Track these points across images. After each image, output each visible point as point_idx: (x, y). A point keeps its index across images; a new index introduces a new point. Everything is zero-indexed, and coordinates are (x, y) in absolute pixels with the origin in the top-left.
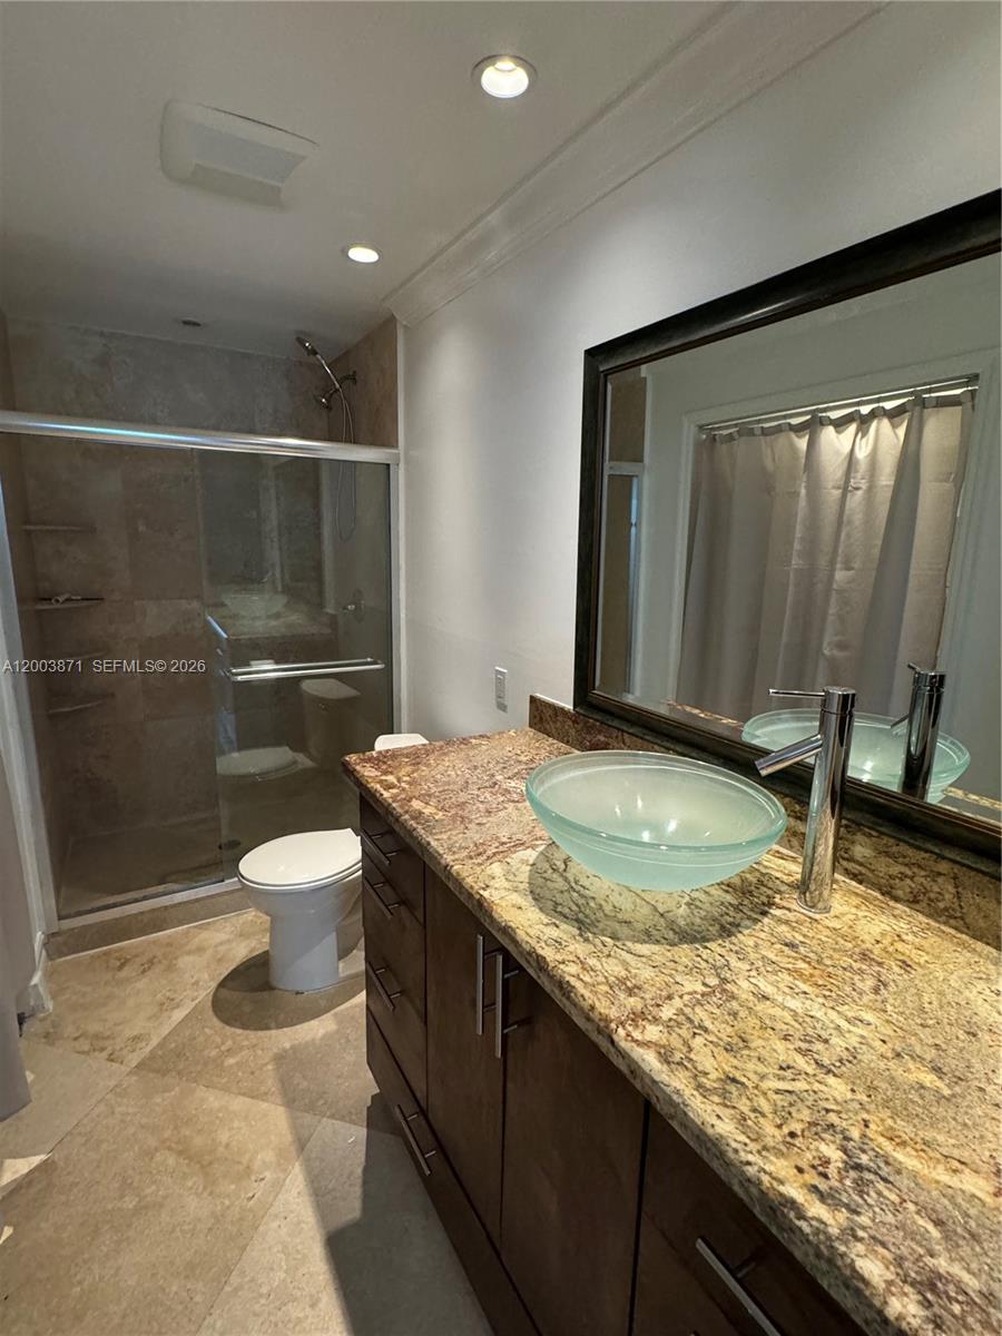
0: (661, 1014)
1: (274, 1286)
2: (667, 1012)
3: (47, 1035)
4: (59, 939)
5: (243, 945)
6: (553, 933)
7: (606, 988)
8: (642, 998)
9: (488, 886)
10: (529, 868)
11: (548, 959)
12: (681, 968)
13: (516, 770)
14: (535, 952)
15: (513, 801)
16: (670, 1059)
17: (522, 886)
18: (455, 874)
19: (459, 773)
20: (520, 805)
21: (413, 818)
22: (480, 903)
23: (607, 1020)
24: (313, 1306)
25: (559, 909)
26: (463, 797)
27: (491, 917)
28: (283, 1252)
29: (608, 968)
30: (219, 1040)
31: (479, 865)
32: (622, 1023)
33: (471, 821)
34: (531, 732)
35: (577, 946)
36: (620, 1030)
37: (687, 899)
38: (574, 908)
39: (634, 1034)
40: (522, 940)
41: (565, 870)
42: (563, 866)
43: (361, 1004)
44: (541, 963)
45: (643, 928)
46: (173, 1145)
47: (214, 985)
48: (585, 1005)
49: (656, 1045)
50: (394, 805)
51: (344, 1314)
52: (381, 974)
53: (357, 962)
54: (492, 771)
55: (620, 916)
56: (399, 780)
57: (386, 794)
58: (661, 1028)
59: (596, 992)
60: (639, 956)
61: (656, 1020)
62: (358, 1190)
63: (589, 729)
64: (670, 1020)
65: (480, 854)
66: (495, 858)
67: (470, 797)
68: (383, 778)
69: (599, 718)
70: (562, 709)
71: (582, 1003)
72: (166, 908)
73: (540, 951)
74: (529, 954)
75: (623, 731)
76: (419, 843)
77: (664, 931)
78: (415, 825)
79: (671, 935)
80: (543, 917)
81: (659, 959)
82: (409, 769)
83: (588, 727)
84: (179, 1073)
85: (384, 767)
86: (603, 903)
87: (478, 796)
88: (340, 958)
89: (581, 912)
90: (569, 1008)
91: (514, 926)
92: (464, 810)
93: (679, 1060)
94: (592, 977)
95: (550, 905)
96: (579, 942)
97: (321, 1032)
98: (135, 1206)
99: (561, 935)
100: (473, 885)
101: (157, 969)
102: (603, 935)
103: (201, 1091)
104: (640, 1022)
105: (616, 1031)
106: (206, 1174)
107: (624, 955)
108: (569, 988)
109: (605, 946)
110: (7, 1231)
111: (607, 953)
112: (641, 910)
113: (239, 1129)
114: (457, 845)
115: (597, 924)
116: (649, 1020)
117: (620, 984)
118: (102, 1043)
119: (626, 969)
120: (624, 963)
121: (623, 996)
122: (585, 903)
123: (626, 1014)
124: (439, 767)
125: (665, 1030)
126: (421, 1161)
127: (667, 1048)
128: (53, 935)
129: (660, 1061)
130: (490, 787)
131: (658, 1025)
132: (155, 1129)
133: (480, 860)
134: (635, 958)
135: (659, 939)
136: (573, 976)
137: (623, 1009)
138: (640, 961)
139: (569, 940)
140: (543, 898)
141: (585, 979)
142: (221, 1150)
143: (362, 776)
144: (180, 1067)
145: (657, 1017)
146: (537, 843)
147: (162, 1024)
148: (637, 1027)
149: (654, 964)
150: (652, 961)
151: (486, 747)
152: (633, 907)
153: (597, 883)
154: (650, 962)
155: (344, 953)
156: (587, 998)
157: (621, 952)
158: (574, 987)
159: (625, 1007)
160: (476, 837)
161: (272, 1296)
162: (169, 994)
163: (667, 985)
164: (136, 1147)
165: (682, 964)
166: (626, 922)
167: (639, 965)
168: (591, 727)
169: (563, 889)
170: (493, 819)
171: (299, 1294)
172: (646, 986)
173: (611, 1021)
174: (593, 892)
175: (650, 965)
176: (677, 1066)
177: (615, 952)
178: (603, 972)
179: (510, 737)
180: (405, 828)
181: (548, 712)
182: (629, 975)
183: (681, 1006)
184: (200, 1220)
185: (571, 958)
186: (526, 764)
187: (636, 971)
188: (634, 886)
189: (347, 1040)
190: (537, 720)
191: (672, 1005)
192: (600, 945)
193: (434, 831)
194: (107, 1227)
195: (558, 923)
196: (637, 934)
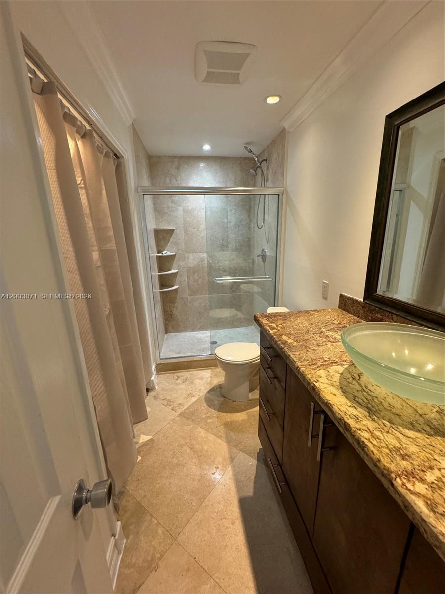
0: (425, 477)
1: (220, 510)
2: (430, 477)
3: (155, 397)
4: (160, 366)
5: (216, 379)
6: (355, 412)
7: (387, 451)
8: (412, 463)
9: (318, 381)
10: (339, 375)
11: (351, 426)
12: (437, 451)
13: (332, 327)
14: (343, 420)
15: (331, 341)
16: (436, 510)
17: (336, 384)
18: (301, 372)
19: (304, 325)
20: (334, 344)
21: (283, 343)
22: (314, 388)
23: (388, 470)
24: (233, 524)
25: (357, 399)
26: (306, 337)
27: (319, 396)
28: (223, 498)
29: (387, 439)
30: (206, 412)
31: (314, 369)
32: (399, 476)
33: (310, 348)
34: (340, 310)
35: (368, 422)
36: (398, 479)
37: (437, 409)
38: (365, 400)
39: (407, 485)
40: (336, 412)
41: (359, 379)
42: (358, 377)
43: (256, 411)
44: (347, 426)
45: (409, 420)
46: (189, 445)
47: (205, 391)
48: (374, 458)
49: (424, 496)
50: (275, 336)
51: (244, 532)
52: (265, 401)
53: (256, 395)
54: (320, 327)
55: (394, 411)
56: (277, 326)
57: (271, 332)
58: (427, 487)
59: (381, 452)
60: (408, 437)
61: (422, 480)
62: (252, 485)
63: (371, 311)
64: (433, 483)
65: (314, 364)
66: (321, 367)
67: (309, 337)
68: (270, 324)
69: (378, 306)
70: (357, 301)
71: (372, 455)
72: (192, 361)
73: (346, 420)
74: (340, 419)
75: (392, 313)
76: (285, 355)
77: (423, 425)
78: (284, 347)
79: (428, 429)
80: (348, 402)
81: (422, 443)
82: (282, 322)
83: (371, 310)
84: (193, 420)
85: (271, 320)
86: (382, 401)
87: (313, 337)
88: (250, 392)
89: (369, 403)
90: (362, 455)
91: (332, 403)
92: (306, 343)
93: (442, 512)
94: (378, 442)
95: (351, 396)
96: (369, 420)
97: (241, 418)
98: (176, 463)
99: (358, 414)
100: (311, 379)
101: (188, 382)
102: (384, 420)
103: (199, 429)
104: (411, 479)
105: (395, 479)
106: (199, 460)
107: (398, 434)
108: (364, 445)
109: (385, 426)
110: (140, 458)
111: (387, 430)
112: (407, 410)
113: (211, 447)
114: (303, 358)
115: (380, 412)
116: (417, 479)
117: (396, 451)
118: (171, 404)
119: (400, 443)
120: (398, 438)
121: (398, 458)
122: (371, 399)
123: (401, 470)
124: (295, 322)
125: (430, 489)
126: (279, 485)
127: (433, 502)
128: (158, 364)
129: (428, 509)
130: (319, 333)
131: (424, 484)
132: (184, 438)
133: (314, 367)
134: (405, 437)
135: (420, 429)
136: (366, 439)
137: (399, 466)
138: (409, 440)
139: (363, 418)
140: (347, 392)
141: (373, 442)
142: (204, 452)
143: (262, 323)
144: (193, 418)
145: (423, 478)
146: (343, 363)
147: (188, 401)
148: (409, 480)
149: (418, 444)
150: (417, 442)
151: (317, 316)
152: (401, 407)
153: (378, 390)
154: (415, 442)
155: (251, 390)
156: (375, 454)
157: (396, 432)
158: (367, 445)
159: (400, 466)
160: (312, 356)
161: (219, 514)
162: (191, 392)
163: (428, 459)
164: (178, 442)
165: (438, 449)
166: (398, 415)
167: (408, 442)
168: (373, 310)
169: (359, 389)
170: (320, 348)
171: (228, 517)
172: (413, 456)
173: (392, 472)
174: (376, 394)
175: (415, 444)
176: (440, 516)
177: (392, 431)
178: (385, 441)
179: (329, 312)
180: (279, 347)
181: (349, 302)
182: (402, 447)
183: (440, 475)
184: (196, 475)
185: (364, 428)
186: (337, 325)
187: (406, 445)
188: (402, 396)
189: (251, 424)
190: (343, 305)
191: (433, 473)
192: (382, 425)
193: (292, 350)
194: (168, 467)
195: (356, 407)
196: (405, 423)
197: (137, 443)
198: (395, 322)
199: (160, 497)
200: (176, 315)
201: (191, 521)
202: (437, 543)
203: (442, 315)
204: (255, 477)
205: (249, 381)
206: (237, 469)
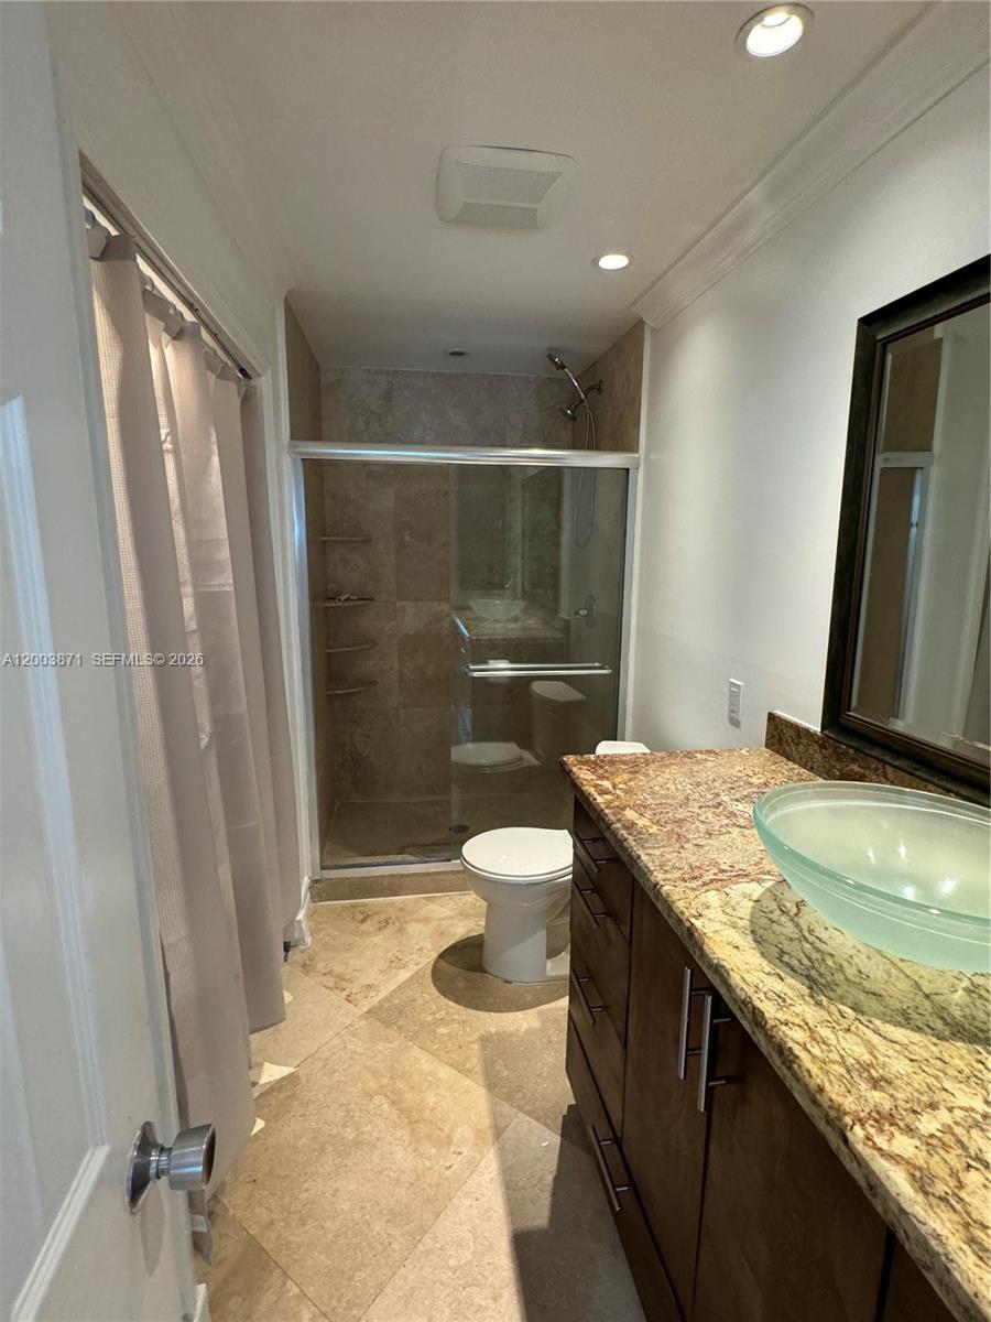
0: (918, 1124)
1: (462, 1262)
2: (928, 1124)
3: (304, 966)
4: (321, 885)
5: (463, 924)
6: (778, 986)
7: (842, 1070)
8: (892, 1096)
9: (700, 915)
10: (751, 904)
11: (767, 1015)
12: (952, 1072)
13: (746, 793)
14: (751, 1002)
15: (739, 826)
16: (929, 1189)
17: (741, 923)
18: (664, 895)
19: (679, 787)
20: (746, 832)
21: (625, 828)
22: (691, 932)
23: (841, 1111)
24: (495, 1299)
25: (786, 958)
26: (681, 814)
27: (701, 949)
28: (471, 1231)
29: (844, 1044)
30: (434, 1007)
31: (693, 889)
32: (860, 1120)
33: (688, 841)
34: (767, 753)
35: (806, 1008)
36: (857, 1128)
37: (966, 983)
38: (805, 961)
39: (875, 1139)
40: (737, 985)
41: (796, 915)
42: (794, 910)
43: (561, 1009)
44: (757, 1017)
45: (898, 1006)
46: (389, 1094)
47: (435, 955)
48: (812, 1083)
49: (908, 1163)
50: (607, 811)
52: (584, 983)
53: (561, 966)
54: (716, 791)
55: (867, 985)
56: (614, 787)
57: (600, 799)
58: (918, 1143)
59: (827, 1072)
60: (891, 1041)
61: (910, 1131)
62: (546, 1198)
63: (840, 756)
64: (932, 1136)
65: (696, 878)
66: (711, 885)
67: (689, 814)
68: (599, 782)
69: (854, 744)
70: (807, 731)
71: (807, 1079)
73: (757, 1003)
74: (743, 1002)
75: (885, 762)
76: (629, 854)
77: (928, 1017)
78: (627, 836)
79: (939, 1025)
80: (765, 963)
81: (922, 1053)
82: (626, 776)
83: (839, 754)
84: (399, 1028)
85: (600, 771)
86: (844, 963)
87: (698, 815)
88: (548, 957)
89: (813, 967)
90: (788, 1080)
91: (728, 967)
92: (681, 827)
93: (943, 1194)
94: (823, 1052)
95: (775, 952)
96: (808, 1004)
97: (525, 1026)
98: (354, 1139)
99: (786, 990)
100: (684, 910)
101: (391, 929)
102: (842, 1003)
103: (416, 1051)
104: (887, 1127)
105: (852, 1128)
106: (413, 1130)
107: (869, 1034)
108: (792, 1057)
109: (843, 1017)
110: (260, 1124)
111: (847, 1027)
112: (897, 983)
113: (445, 1097)
114: (670, 864)
115: (834, 987)
116: (900, 1128)
117: (861, 1070)
118: (344, 984)
119: (872, 1054)
120: (868, 1044)
121: (863, 1085)
122: (819, 958)
123: (867, 1110)
124: (659, 778)
125: (924, 1148)
126: (612, 1193)
127: (926, 1172)
128: (317, 881)
129: (913, 1186)
130: (714, 807)
131: (912, 1138)
132: (376, 1074)
133: (694, 884)
134: (884, 1042)
135: (921, 1025)
136: (798, 1043)
137: (863, 1102)
138: (892, 1048)
139: (796, 999)
140: (766, 941)
141: (813, 1051)
142: (427, 1111)
143: (578, 778)
144: (401, 1023)
145: (912, 1127)
146: (764, 877)
147: (390, 979)
148: (881, 1131)
149: (913, 1057)
150: (910, 1052)
151: (713, 764)
152: (886, 978)
153: (839, 938)
154: (907, 1053)
155: (552, 953)
156: (813, 1075)
157: (864, 1029)
158: (798, 1057)
159: (866, 1101)
160: (692, 859)
161: (458, 1272)
162: (398, 954)
163: (929, 1088)
164: (360, 1085)
165: (954, 1067)
166: (875, 994)
167: (891, 1053)
168: (842, 754)
169: (793, 936)
170: (713, 842)
171: (483, 1281)
172: (898, 1082)
173: (845, 1114)
174: (832, 948)
175: (906, 1057)
176: (939, 1201)
177: (857, 1028)
178: (839, 1048)
179: (742, 756)
180: (616, 836)
181: (791, 733)
182: (874, 1061)
183: (950, 1122)
184: (403, 1172)
185: (797, 1021)
186: (759, 787)
187: (887, 1059)
188: (890, 952)
189: (550, 1042)
190: (775, 740)
191: (935, 1117)
192: (837, 1014)
193: (646, 845)
194: (331, 1149)
195: (782, 974)
196: (889, 1012)
197: (254, 1084)
198: (892, 783)
199: (308, 1227)
200: (365, 754)
201: (388, 1290)
202: (927, 1258)
203: (983, 766)
204: (555, 1179)
205: (548, 930)
206: (511, 1157)
